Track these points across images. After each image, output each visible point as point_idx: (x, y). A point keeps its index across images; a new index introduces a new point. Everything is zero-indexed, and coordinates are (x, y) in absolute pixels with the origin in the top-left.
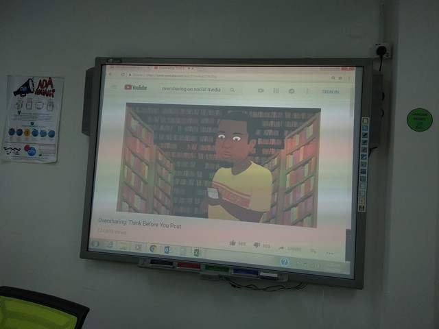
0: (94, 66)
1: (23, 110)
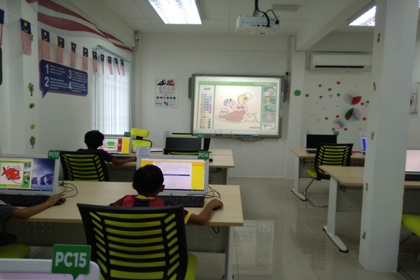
0: (191, 76)
1: (162, 90)
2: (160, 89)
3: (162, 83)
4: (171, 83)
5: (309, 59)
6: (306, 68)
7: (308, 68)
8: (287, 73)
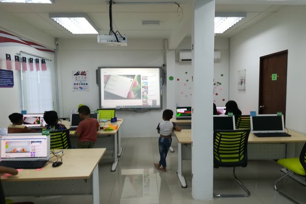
0: (97, 69)
1: (77, 79)
2: (76, 78)
3: (77, 74)
4: (83, 73)
5: (177, 56)
6: (176, 61)
7: (177, 61)
8: (164, 65)
